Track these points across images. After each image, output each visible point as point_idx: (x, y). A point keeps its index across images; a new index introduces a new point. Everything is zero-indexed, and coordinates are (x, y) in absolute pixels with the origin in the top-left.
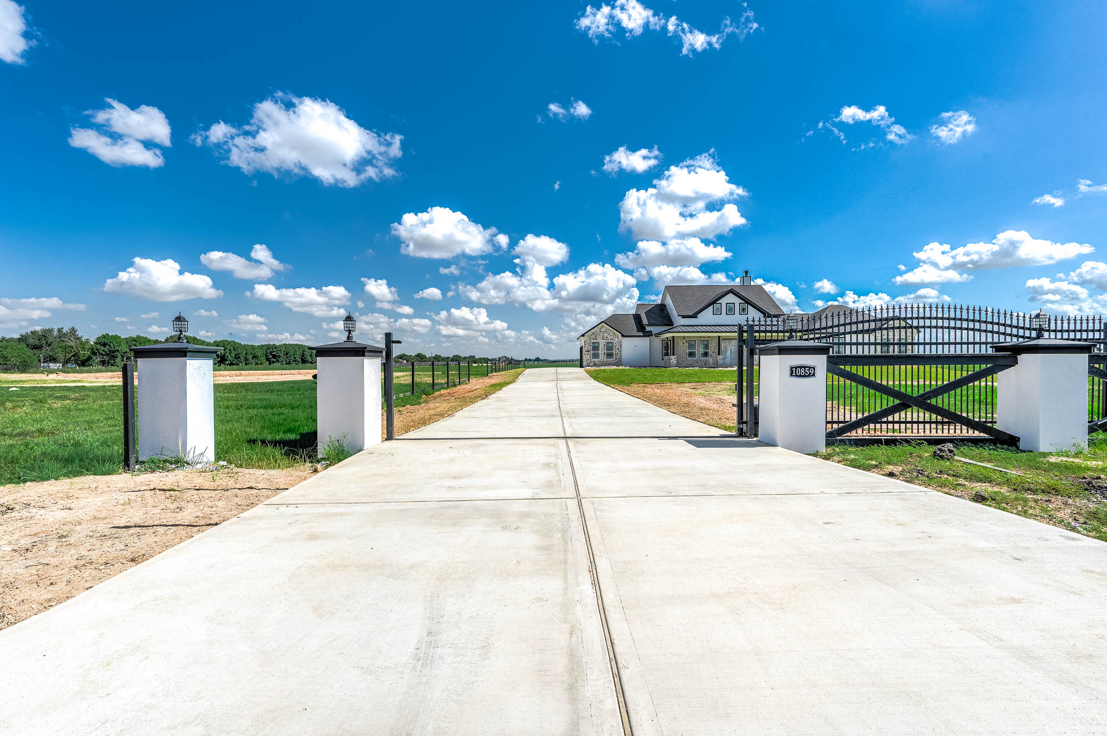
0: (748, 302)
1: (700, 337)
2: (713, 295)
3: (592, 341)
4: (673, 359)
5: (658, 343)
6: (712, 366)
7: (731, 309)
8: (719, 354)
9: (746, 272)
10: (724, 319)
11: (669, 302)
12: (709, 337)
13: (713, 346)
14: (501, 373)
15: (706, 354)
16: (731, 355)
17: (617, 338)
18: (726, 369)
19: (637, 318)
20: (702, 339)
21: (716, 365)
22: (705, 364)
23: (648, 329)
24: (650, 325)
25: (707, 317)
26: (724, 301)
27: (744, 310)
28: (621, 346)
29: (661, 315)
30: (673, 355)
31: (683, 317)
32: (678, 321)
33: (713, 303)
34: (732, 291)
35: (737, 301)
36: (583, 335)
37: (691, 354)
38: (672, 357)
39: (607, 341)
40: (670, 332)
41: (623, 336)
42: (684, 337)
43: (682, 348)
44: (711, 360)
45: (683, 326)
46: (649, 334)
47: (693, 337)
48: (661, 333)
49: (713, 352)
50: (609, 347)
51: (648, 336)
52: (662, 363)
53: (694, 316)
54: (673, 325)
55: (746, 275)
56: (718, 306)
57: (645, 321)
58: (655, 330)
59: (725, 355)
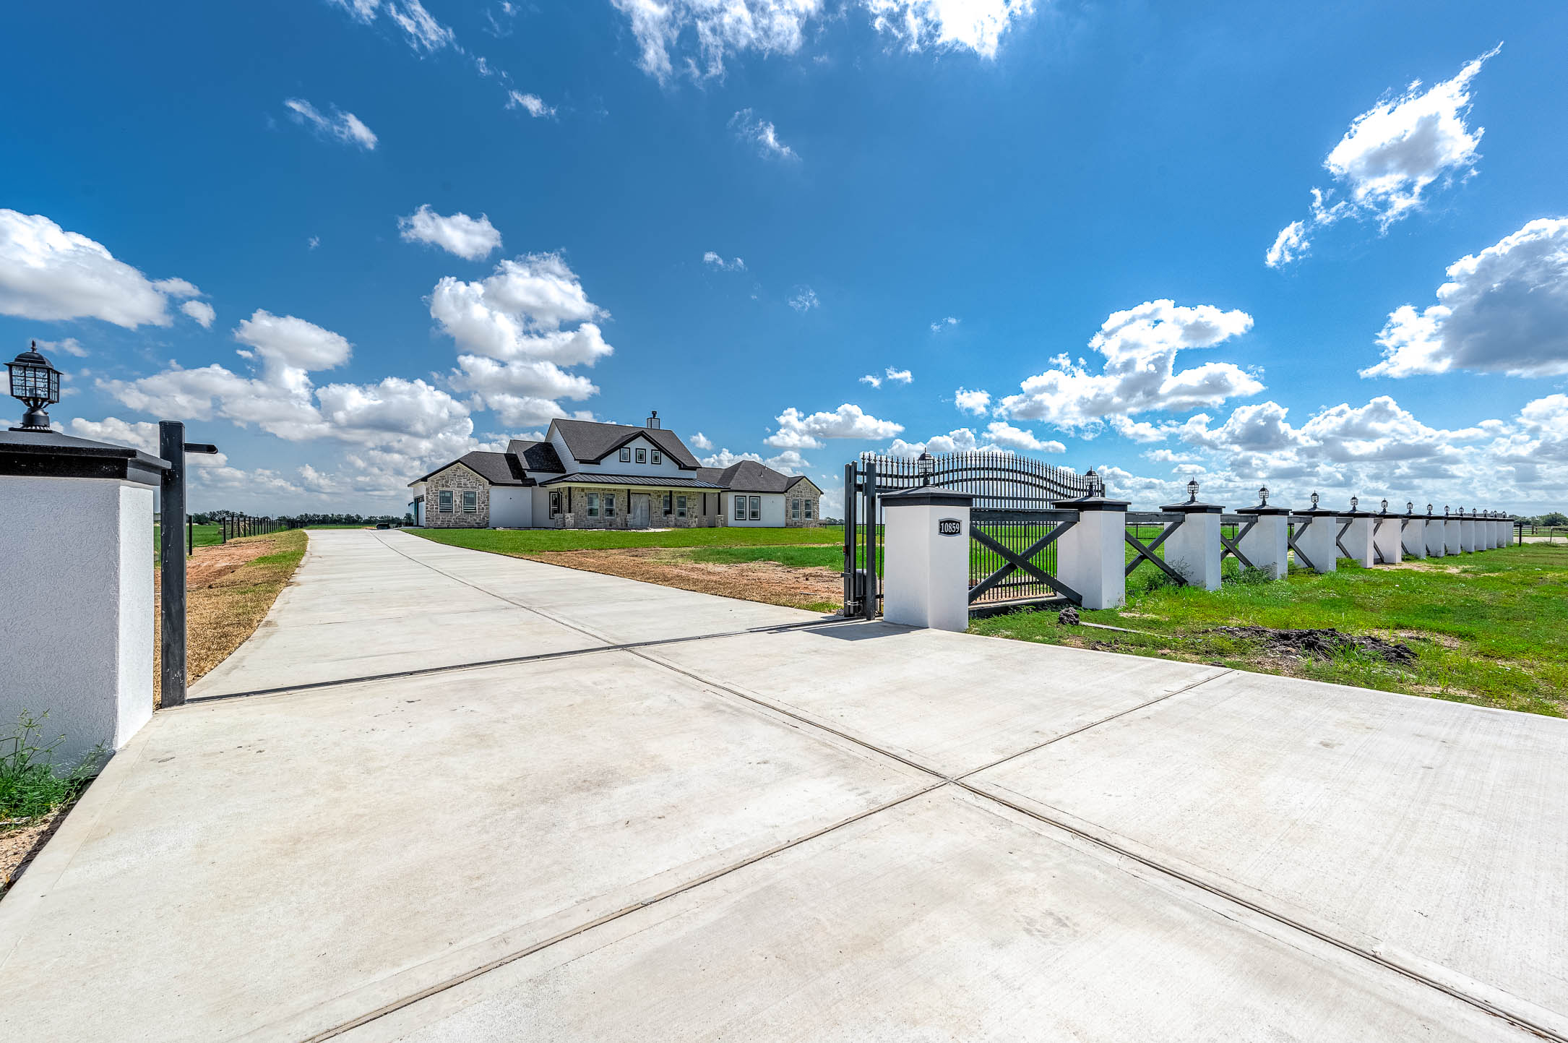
0: (661, 449)
1: (603, 489)
2: (616, 438)
3: (440, 489)
4: (570, 518)
5: (543, 495)
6: (620, 527)
7: (641, 457)
8: (629, 512)
9: (654, 413)
10: (633, 468)
11: (559, 441)
12: (615, 490)
13: (619, 503)
14: (248, 538)
15: (610, 512)
16: (641, 514)
17: (481, 487)
18: (640, 531)
19: (511, 459)
20: (606, 492)
21: (626, 526)
22: (611, 525)
23: (529, 475)
24: (532, 470)
25: (612, 464)
26: (633, 445)
27: (656, 458)
28: (488, 497)
29: (545, 456)
30: (570, 512)
31: (582, 462)
32: (572, 465)
33: (621, 446)
34: (641, 434)
35: (649, 447)
36: (424, 479)
37: (591, 512)
38: (568, 515)
39: (466, 490)
40: (565, 481)
41: (491, 483)
42: (583, 490)
43: (580, 502)
44: (618, 519)
45: (581, 474)
46: (532, 483)
47: (595, 489)
48: (549, 482)
49: (620, 510)
50: (469, 499)
51: (530, 485)
52: (551, 523)
53: (597, 461)
54: (565, 472)
55: (654, 416)
56: (627, 451)
57: (525, 464)
58: (539, 477)
59: (635, 515)
